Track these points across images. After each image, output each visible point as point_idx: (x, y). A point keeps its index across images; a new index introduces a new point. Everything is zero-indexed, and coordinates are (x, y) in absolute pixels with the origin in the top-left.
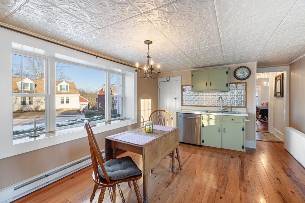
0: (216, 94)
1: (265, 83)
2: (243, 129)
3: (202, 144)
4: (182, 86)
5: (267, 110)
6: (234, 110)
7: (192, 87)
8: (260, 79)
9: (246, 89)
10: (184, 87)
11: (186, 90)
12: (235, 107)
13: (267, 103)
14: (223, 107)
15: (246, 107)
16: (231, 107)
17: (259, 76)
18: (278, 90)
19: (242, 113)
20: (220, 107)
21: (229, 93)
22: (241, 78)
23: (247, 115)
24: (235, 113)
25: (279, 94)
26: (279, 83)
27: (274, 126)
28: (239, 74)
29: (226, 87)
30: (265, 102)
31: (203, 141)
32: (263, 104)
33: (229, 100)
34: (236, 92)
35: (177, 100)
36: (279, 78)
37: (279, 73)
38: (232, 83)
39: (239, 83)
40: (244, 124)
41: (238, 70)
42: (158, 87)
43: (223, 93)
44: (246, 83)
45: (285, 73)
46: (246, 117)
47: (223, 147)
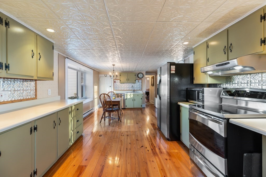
0: (130, 84)
1: (148, 79)
2: (141, 99)
3: (126, 107)
4: (114, 80)
5: (149, 92)
6: (137, 91)
7: (120, 81)
8: (146, 77)
9: (142, 82)
10: (115, 80)
11: (116, 82)
12: (138, 90)
13: (149, 89)
14: (133, 90)
15: (142, 90)
16: (137, 90)
17: (146, 76)
18: (153, 83)
19: (141, 92)
20: (132, 90)
21: (136, 84)
22: (140, 77)
23: (143, 93)
24: (138, 92)
25: (153, 85)
26: (153, 79)
27: (151, 99)
28: (139, 76)
29: (135, 82)
30: (148, 88)
31: (126, 106)
32: (147, 90)
33: (136, 87)
34: (138, 84)
35: (111, 87)
36: (153, 78)
37: (153, 76)
38: (137, 80)
39: (140, 80)
40: (142, 97)
41: (139, 74)
42: (99, 80)
43: (133, 84)
44: (142, 80)
45: (154, 76)
46: (142, 94)
47: (135, 107)
